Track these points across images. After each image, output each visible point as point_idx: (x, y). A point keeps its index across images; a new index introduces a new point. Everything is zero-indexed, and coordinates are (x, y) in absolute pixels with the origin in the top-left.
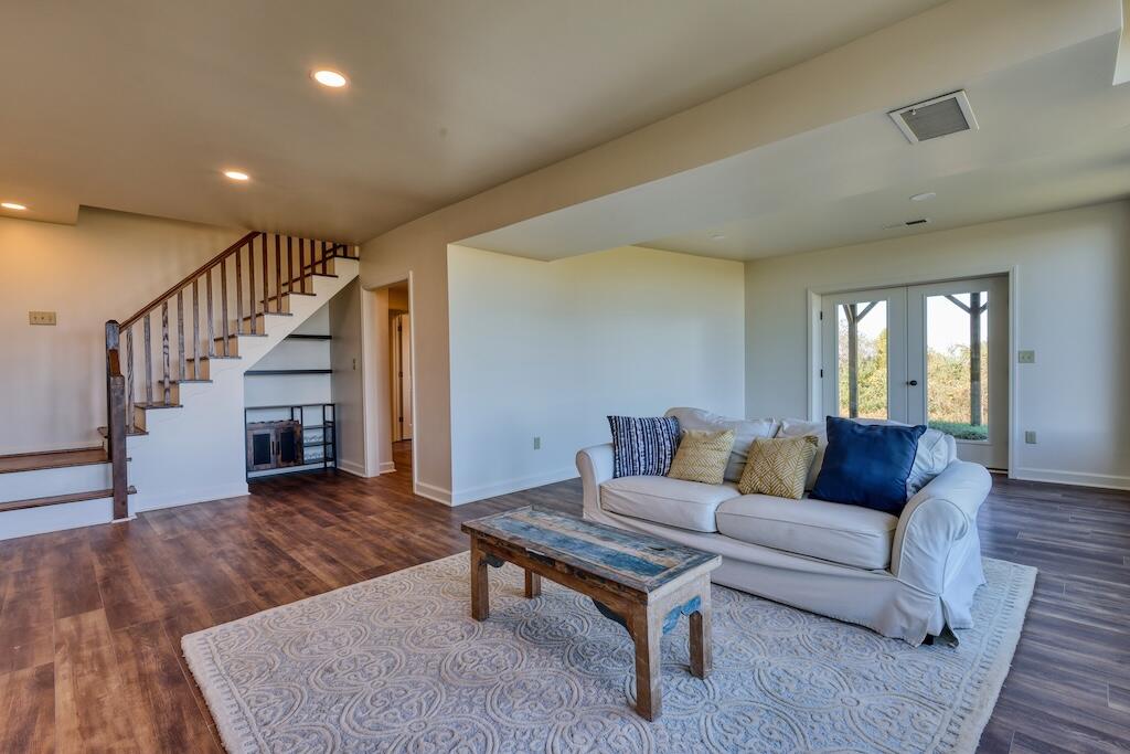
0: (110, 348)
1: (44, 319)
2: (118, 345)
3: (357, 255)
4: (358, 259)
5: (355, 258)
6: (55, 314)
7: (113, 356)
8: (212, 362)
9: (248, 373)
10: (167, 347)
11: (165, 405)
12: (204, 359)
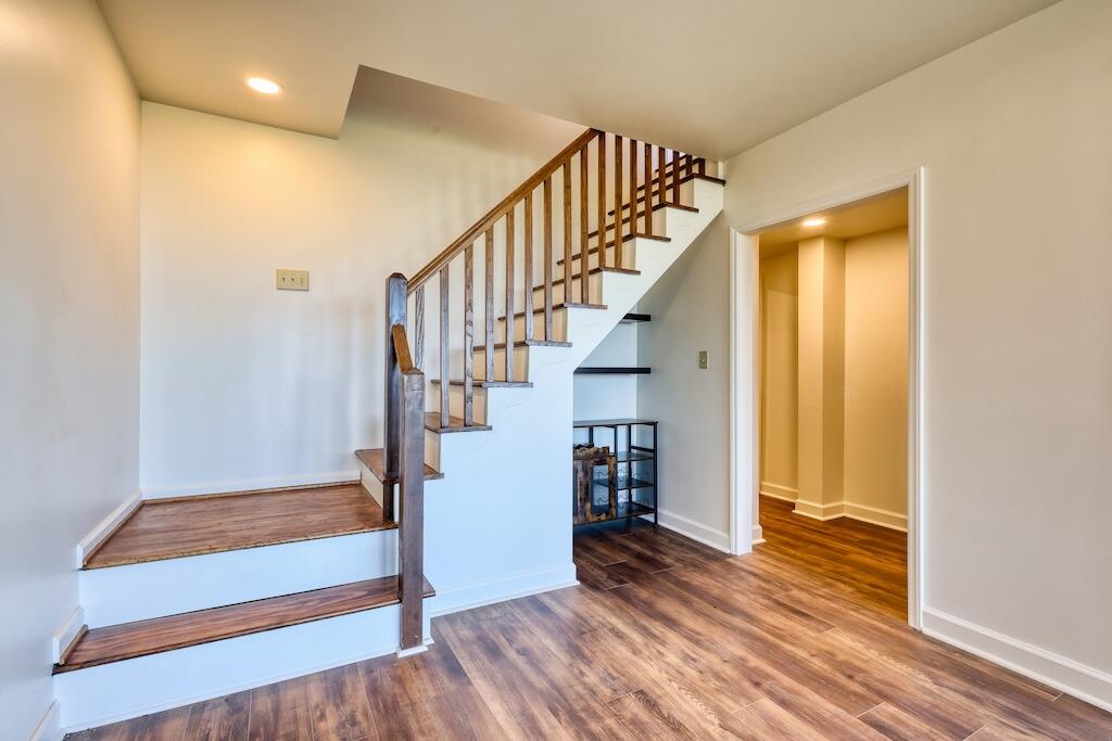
0: (394, 322)
1: (292, 281)
2: (404, 317)
3: (721, 177)
4: (723, 182)
5: (715, 180)
6: (308, 273)
7: (395, 338)
8: (533, 349)
9: (581, 371)
10: (471, 323)
11: (467, 426)
12: (521, 344)
